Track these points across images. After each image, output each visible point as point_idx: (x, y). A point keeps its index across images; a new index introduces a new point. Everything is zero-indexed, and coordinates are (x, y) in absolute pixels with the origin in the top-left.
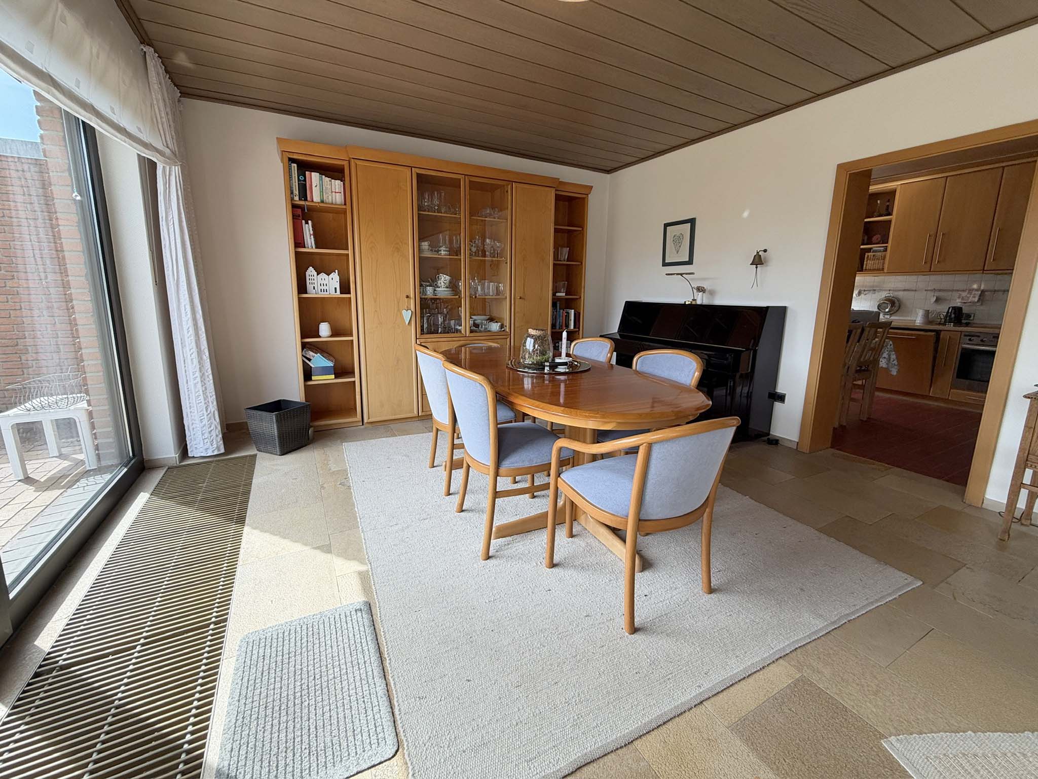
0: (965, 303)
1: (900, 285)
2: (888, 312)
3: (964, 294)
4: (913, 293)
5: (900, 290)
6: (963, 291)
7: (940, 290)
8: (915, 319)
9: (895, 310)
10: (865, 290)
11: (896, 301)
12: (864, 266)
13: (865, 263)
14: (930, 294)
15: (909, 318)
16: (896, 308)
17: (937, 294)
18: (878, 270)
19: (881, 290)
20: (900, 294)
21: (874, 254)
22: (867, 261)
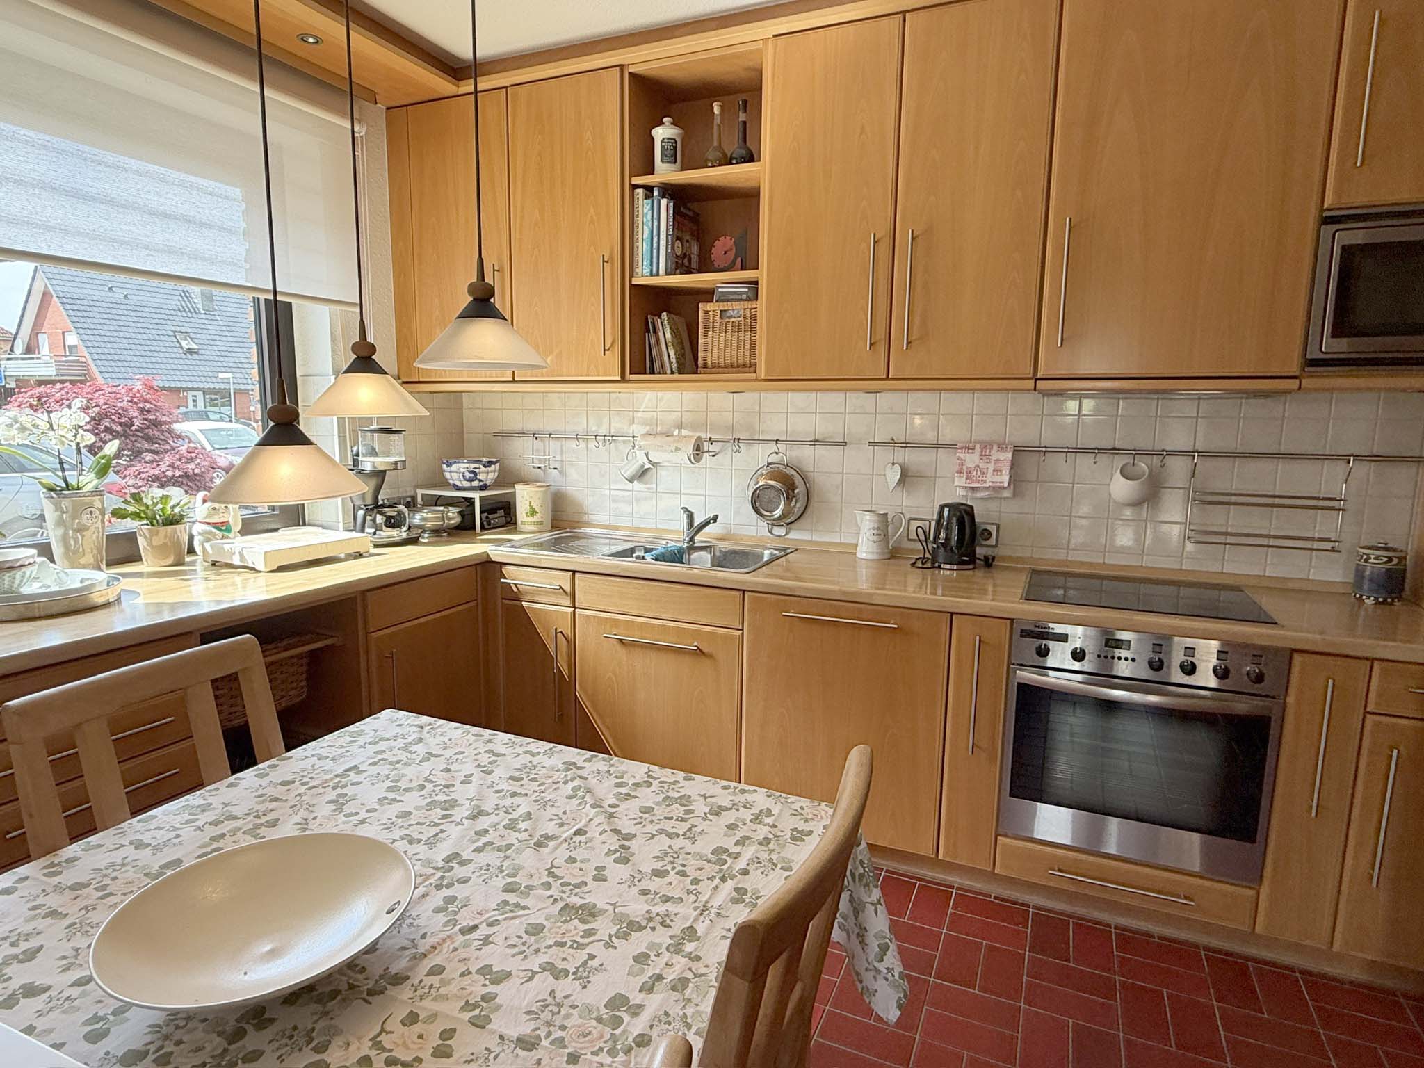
0: (973, 488)
1: (804, 425)
2: (780, 518)
3: (972, 460)
4: (835, 451)
5: (802, 442)
6: (969, 448)
7: (906, 444)
8: (851, 540)
9: (797, 512)
10: (711, 441)
11: (798, 480)
12: (700, 354)
13: (701, 341)
14: (884, 455)
15: (835, 539)
16: (799, 506)
17: (902, 455)
18: (741, 367)
19: (752, 441)
20: (807, 456)
21: (722, 306)
22: (706, 336)
